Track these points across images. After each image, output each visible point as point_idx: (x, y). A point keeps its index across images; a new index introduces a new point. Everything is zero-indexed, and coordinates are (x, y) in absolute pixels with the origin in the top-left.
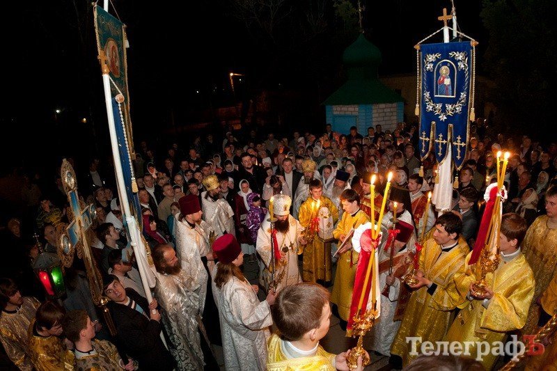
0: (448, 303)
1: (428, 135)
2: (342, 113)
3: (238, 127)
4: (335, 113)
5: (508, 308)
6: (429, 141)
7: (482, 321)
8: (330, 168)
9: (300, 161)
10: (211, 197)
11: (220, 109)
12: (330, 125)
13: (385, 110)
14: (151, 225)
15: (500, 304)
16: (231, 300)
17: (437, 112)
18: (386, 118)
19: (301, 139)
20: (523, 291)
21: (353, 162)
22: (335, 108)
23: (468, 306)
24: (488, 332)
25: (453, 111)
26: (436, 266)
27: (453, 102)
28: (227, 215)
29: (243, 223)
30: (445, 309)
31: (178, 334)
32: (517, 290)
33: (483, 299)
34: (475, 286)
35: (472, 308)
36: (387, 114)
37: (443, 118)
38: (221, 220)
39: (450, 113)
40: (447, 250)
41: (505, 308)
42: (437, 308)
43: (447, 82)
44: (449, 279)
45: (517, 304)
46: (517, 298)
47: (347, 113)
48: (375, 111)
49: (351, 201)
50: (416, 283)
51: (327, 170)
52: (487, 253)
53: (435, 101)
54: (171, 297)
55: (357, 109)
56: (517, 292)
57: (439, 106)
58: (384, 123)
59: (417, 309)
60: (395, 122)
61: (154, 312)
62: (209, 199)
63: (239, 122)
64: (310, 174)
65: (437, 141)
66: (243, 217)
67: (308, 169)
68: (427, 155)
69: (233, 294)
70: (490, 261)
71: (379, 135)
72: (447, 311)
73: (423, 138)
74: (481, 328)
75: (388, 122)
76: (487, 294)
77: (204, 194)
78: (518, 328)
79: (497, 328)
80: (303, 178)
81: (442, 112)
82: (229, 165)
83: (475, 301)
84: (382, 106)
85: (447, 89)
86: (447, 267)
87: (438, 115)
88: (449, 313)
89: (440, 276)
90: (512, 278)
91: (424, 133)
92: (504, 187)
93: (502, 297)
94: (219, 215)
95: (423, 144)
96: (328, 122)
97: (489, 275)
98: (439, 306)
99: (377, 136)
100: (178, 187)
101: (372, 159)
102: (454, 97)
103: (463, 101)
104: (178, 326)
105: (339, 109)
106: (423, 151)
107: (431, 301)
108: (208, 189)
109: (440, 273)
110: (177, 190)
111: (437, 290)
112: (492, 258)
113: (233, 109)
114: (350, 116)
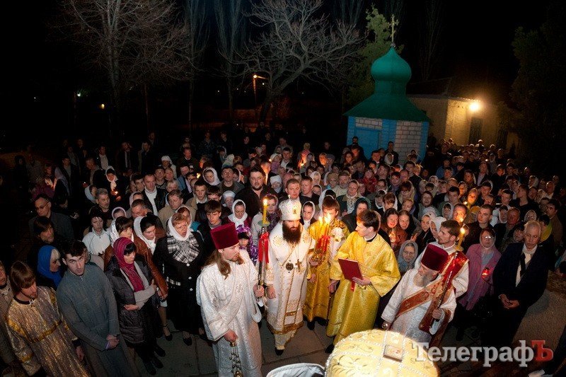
2: (365, 126)
3: (254, 130)
4: (357, 125)
11: (239, 111)
13: (409, 128)
18: (410, 137)
22: (358, 120)
36: (412, 132)
47: (370, 127)
48: (398, 128)
49: (367, 225)
55: (381, 123)
58: (406, 141)
60: (418, 142)
75: (411, 141)
84: (407, 123)
105: (362, 121)
113: (252, 111)
114: (373, 130)
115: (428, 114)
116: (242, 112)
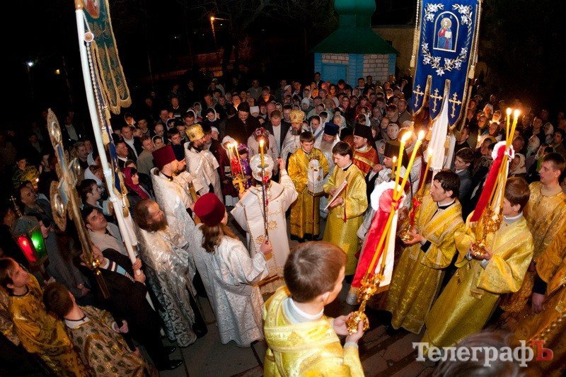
0: (441, 261)
1: (423, 89)
2: (332, 62)
3: (220, 74)
4: (324, 61)
5: (505, 270)
6: (423, 96)
7: (479, 281)
8: (318, 118)
9: (287, 111)
10: (195, 148)
11: (199, 55)
12: (318, 73)
13: (377, 61)
14: (133, 178)
15: (498, 266)
16: (229, 259)
17: (434, 66)
18: (378, 70)
19: (287, 87)
20: (522, 255)
21: (342, 114)
22: (324, 56)
23: (465, 265)
24: (483, 292)
25: (451, 66)
26: (431, 223)
27: (452, 56)
28: (212, 167)
29: (227, 175)
30: (437, 267)
31: (168, 294)
32: (515, 254)
33: (482, 259)
34: (475, 246)
35: (470, 268)
36: (379, 65)
37: (440, 72)
38: (206, 172)
39: (448, 68)
40: (444, 208)
41: (502, 270)
42: (429, 265)
43: (448, 35)
44: (444, 237)
45: (515, 267)
46: (515, 261)
47: (337, 62)
48: (366, 61)
49: (343, 155)
50: (410, 240)
51: (315, 121)
52: (491, 212)
53: (434, 54)
54: (160, 256)
55: (347, 58)
56: (515, 256)
57: (437, 60)
58: (375, 74)
59: (409, 266)
60: (386, 74)
61: (139, 273)
62: (193, 150)
63: (221, 68)
64: (298, 126)
65: (432, 96)
66: (227, 169)
67: (296, 121)
68: (419, 111)
69: (230, 253)
70: (492, 220)
71: (369, 85)
72: (439, 269)
73: (417, 92)
74: (478, 288)
75: (379, 74)
76: (486, 255)
77: (186, 145)
78: (513, 291)
79: (493, 289)
80: (291, 128)
81: (440, 66)
82: (211, 114)
83: (473, 261)
84: (374, 56)
85: (447, 42)
86: (442, 224)
87: (436, 69)
88: (440, 271)
89: (435, 233)
90: (512, 241)
91: (419, 87)
92: (512, 147)
93: (501, 260)
94: (204, 167)
95: (417, 98)
96: (316, 71)
97: (490, 236)
98: (432, 264)
99: (367, 87)
100: (158, 137)
101: (363, 110)
102: (454, 51)
103: (463, 57)
104: (168, 285)
105: (328, 57)
106: (416, 105)
107: (425, 258)
108: (192, 140)
109: (435, 230)
110: (158, 141)
111: (431, 247)
112: (495, 218)
113: (213, 55)
114: (341, 66)
115: (394, 45)
116: (203, 57)
